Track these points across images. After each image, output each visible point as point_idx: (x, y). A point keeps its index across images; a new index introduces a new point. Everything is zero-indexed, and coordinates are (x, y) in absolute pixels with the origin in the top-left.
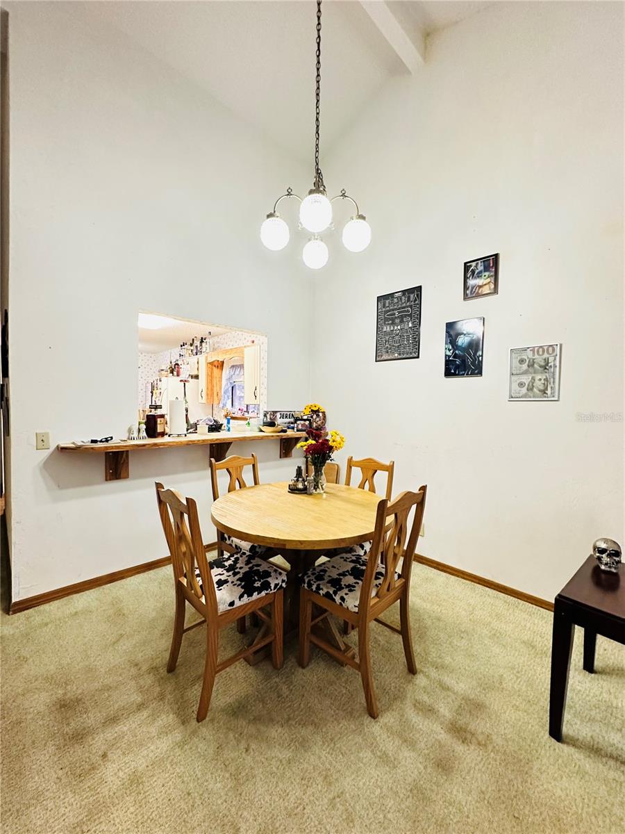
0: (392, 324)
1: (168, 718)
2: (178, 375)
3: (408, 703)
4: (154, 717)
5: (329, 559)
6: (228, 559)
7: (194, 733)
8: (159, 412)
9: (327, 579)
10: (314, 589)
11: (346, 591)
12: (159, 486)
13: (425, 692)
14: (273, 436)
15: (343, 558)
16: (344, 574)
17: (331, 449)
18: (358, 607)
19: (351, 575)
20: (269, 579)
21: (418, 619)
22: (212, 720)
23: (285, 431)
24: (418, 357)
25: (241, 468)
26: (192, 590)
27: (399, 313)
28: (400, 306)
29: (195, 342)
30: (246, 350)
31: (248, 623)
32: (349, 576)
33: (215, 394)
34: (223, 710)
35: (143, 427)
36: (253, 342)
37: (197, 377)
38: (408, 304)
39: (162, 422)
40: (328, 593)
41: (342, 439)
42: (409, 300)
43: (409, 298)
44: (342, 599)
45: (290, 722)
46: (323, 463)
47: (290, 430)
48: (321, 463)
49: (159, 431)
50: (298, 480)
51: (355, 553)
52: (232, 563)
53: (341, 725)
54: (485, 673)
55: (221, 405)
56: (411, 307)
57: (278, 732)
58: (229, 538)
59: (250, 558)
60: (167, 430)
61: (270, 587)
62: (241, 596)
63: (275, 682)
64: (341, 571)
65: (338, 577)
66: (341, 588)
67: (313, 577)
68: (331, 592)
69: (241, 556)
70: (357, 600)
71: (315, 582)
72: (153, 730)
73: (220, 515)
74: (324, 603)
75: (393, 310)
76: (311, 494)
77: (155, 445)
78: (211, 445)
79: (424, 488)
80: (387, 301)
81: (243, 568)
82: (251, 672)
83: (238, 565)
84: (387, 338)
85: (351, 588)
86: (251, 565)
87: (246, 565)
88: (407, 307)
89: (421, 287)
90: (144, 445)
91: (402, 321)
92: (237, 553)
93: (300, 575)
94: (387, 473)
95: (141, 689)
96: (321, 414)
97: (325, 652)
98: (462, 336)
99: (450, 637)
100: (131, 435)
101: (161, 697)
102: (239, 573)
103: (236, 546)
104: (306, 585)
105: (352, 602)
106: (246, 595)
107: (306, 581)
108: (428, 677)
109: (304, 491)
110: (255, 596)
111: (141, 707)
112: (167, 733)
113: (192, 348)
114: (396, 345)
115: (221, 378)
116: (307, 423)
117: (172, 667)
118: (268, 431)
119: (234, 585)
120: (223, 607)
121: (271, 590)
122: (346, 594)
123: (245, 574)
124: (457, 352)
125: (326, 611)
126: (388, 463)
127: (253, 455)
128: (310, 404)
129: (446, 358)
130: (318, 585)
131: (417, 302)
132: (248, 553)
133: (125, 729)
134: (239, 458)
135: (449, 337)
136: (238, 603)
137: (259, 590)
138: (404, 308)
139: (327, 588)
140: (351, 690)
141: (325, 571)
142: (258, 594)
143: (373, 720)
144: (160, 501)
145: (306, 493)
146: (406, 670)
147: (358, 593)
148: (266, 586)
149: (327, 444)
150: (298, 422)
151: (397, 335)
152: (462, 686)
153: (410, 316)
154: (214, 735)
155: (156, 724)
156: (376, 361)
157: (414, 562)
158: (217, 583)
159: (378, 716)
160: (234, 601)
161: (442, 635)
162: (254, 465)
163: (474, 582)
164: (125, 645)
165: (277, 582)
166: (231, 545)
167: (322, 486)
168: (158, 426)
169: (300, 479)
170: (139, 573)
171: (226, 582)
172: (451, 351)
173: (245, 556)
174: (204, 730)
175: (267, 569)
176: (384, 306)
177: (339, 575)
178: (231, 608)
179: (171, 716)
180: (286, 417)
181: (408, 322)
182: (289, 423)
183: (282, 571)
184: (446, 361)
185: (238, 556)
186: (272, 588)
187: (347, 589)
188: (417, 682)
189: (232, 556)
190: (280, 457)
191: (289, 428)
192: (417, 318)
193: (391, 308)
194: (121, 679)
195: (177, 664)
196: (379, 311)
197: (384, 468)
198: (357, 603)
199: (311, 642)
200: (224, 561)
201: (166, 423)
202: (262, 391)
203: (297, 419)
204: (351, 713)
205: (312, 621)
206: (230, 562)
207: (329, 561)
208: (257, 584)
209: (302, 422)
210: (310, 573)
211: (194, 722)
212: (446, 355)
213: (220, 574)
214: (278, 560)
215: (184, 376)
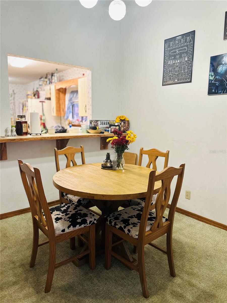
0: (174, 59)
1: (29, 290)
2: (38, 97)
3: (168, 291)
4: (22, 289)
5: (123, 208)
6: (64, 206)
7: (43, 298)
8: (23, 120)
9: (121, 219)
10: (113, 225)
11: (131, 226)
12: (20, 162)
13: (179, 287)
14: (95, 136)
15: (133, 208)
16: (132, 217)
17: (127, 142)
18: (139, 235)
19: (136, 217)
20: (86, 218)
21: (181, 247)
22: (53, 293)
23: (103, 133)
24: (191, 82)
25: (74, 154)
26: (41, 223)
27: (179, 51)
28: (180, 46)
29: (48, 76)
30: (79, 80)
31: (77, 244)
32: (135, 218)
33: (62, 110)
34: (60, 288)
35: (14, 129)
36: (84, 74)
37: (49, 99)
38: (185, 44)
39: (26, 126)
40: (121, 227)
41: (134, 136)
42: (186, 42)
43: (186, 39)
44: (129, 231)
45: (97, 297)
46: (123, 151)
47: (106, 132)
48: (121, 151)
49: (24, 131)
50: (107, 161)
51: (141, 206)
52: (66, 209)
53: (126, 300)
54: (218, 279)
55: (66, 117)
56: (187, 46)
57: (90, 301)
58: (66, 195)
59: (77, 206)
60: (29, 131)
61: (87, 223)
62: (69, 227)
63: (90, 276)
64: (130, 215)
65: (128, 218)
66: (128, 225)
67: (112, 218)
68: (123, 227)
69: (71, 205)
70: (137, 232)
71: (114, 221)
72: (21, 295)
73: (58, 180)
74: (119, 234)
75: (175, 49)
76: (115, 170)
77: (21, 139)
78: (57, 140)
79: (183, 166)
80: (171, 43)
81: (72, 211)
82: (77, 270)
83: (69, 210)
84: (170, 69)
85: (134, 225)
86: (76, 210)
87: (74, 210)
88: (185, 46)
89: (194, 31)
90: (14, 140)
91: (181, 57)
92: (69, 203)
93: (105, 217)
94: (164, 158)
95: (15, 275)
96: (126, 122)
97: (121, 262)
98: (221, 66)
99: (199, 258)
100: (7, 134)
101: (26, 279)
102: (69, 214)
103: (70, 200)
104: (108, 222)
105: (135, 233)
106: (72, 226)
107: (109, 220)
108: (182, 279)
109: (111, 168)
110: (78, 227)
111: (15, 283)
112: (28, 297)
113: (46, 80)
114: (177, 74)
115: (65, 99)
116: (117, 128)
117: (32, 264)
118: (92, 132)
119: (65, 220)
120: (58, 232)
121: (87, 224)
122: (131, 228)
123: (72, 215)
124: (217, 77)
125: (122, 239)
126: (165, 151)
127: (81, 147)
128: (120, 116)
129: (209, 81)
130: (115, 223)
131: (191, 43)
132: (76, 204)
133: (6, 293)
134: (73, 148)
135: (212, 67)
136: (67, 231)
137: (80, 224)
138: (183, 47)
139: (120, 224)
140: (134, 283)
141: (120, 215)
142: (79, 226)
143: (145, 299)
144: (21, 171)
145: (112, 169)
146: (169, 274)
147: (138, 228)
148: (84, 222)
149: (125, 139)
150: (112, 127)
151: (177, 67)
152: (202, 285)
153: (186, 53)
154: (53, 300)
155: (23, 292)
156: (163, 85)
157: (175, 212)
158: (56, 219)
159: (148, 297)
160: (64, 229)
161: (194, 257)
162: (82, 153)
163: (221, 228)
164: (8, 252)
165: (91, 220)
166: (67, 199)
167: (122, 165)
168: (23, 128)
169: (109, 161)
170: (16, 215)
171: (61, 218)
172: (213, 77)
173: (74, 205)
174: (49, 297)
175: (86, 212)
176: (169, 46)
177: (129, 217)
178: (63, 233)
179: (31, 289)
180: (104, 124)
181: (185, 57)
182: (106, 128)
183: (95, 214)
184: (209, 84)
185: (70, 205)
186: (88, 223)
187: (132, 225)
188: (175, 281)
189: (66, 205)
190: (101, 149)
191: (105, 131)
192: (191, 54)
193: (174, 47)
194: (4, 269)
195: (35, 263)
196: (166, 50)
197: (162, 155)
198: (137, 233)
199: (112, 256)
200: (61, 208)
201: (29, 127)
202: (89, 107)
203: (111, 126)
204: (133, 295)
205: (113, 243)
206: (65, 208)
207: (124, 209)
208: (79, 221)
209: (114, 127)
210: (111, 215)
211: (43, 293)
212: (209, 80)
213: (58, 215)
214: (95, 209)
215: (42, 98)
